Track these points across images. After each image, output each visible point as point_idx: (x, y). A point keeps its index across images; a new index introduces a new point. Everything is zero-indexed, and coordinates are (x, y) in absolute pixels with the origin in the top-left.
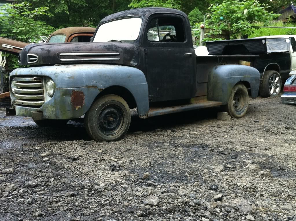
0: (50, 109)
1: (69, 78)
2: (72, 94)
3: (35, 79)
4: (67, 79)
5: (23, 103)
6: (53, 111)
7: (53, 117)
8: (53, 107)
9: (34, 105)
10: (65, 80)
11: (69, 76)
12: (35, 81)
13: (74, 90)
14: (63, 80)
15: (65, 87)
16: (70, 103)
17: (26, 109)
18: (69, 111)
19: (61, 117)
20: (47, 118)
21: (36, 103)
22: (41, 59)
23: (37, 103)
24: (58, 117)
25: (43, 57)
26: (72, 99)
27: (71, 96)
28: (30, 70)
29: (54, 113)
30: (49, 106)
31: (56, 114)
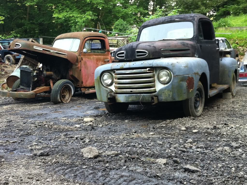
0: (167, 93)
1: (185, 67)
2: (188, 80)
3: (149, 70)
4: (183, 68)
5: (131, 91)
6: (169, 95)
7: (170, 99)
8: (171, 91)
9: (147, 91)
10: (182, 69)
11: (184, 66)
12: (149, 72)
13: (189, 77)
14: (180, 69)
15: (182, 74)
16: (186, 87)
17: (136, 96)
18: (184, 93)
19: (177, 99)
20: (163, 101)
21: (149, 90)
22: (151, 53)
23: (151, 90)
24: (175, 99)
25: (152, 52)
26: (187, 83)
27: (186, 82)
28: (143, 63)
29: (171, 96)
30: (166, 91)
31: (173, 97)
